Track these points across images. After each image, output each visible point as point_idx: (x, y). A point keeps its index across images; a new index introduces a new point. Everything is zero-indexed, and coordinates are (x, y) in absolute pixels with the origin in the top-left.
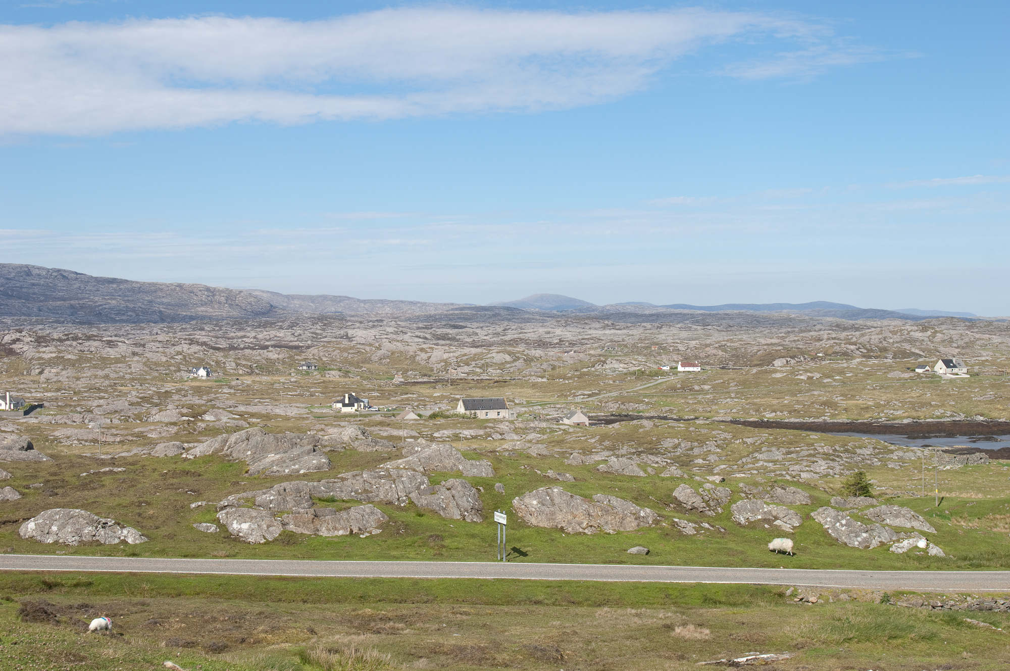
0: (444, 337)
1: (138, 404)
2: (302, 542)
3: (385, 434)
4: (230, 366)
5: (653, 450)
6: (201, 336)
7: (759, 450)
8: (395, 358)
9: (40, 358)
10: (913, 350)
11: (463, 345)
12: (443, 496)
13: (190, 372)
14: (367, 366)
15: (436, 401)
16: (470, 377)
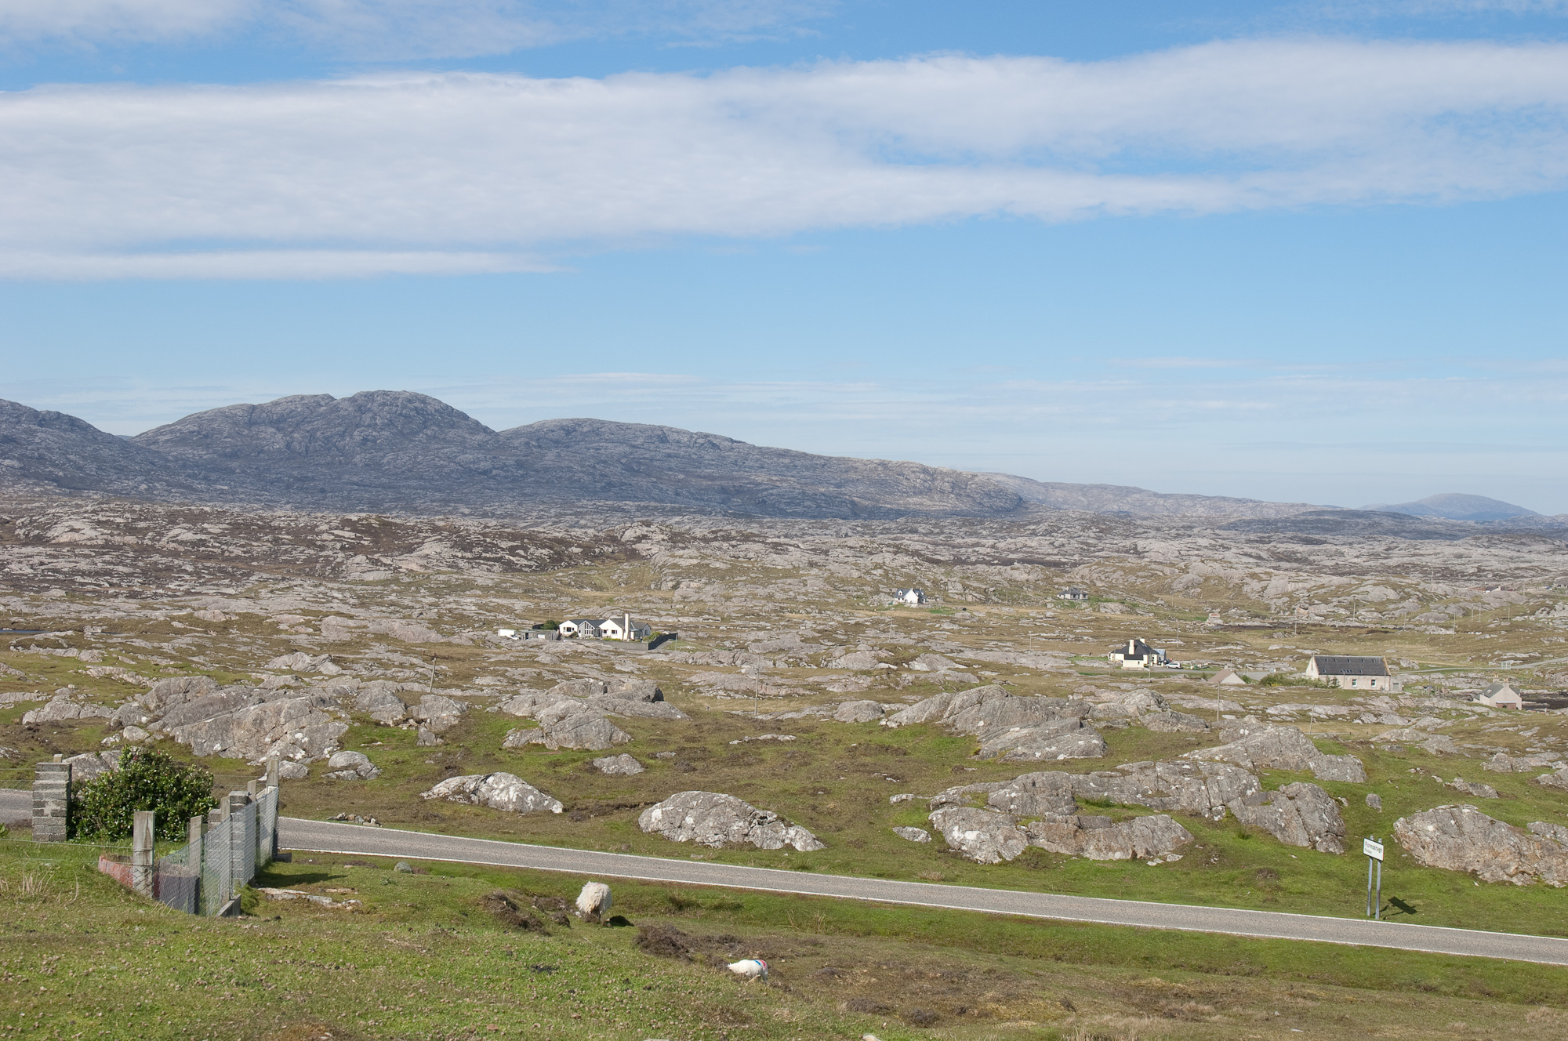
0: (1289, 557)
1: (815, 640)
2: (1058, 866)
3: (1190, 705)
4: (954, 588)
6: (911, 542)
8: (1209, 587)
9: (676, 566)
11: (1319, 570)
12: (1281, 809)
13: (894, 595)
14: (1166, 597)
15: (1273, 656)
16: (1329, 623)
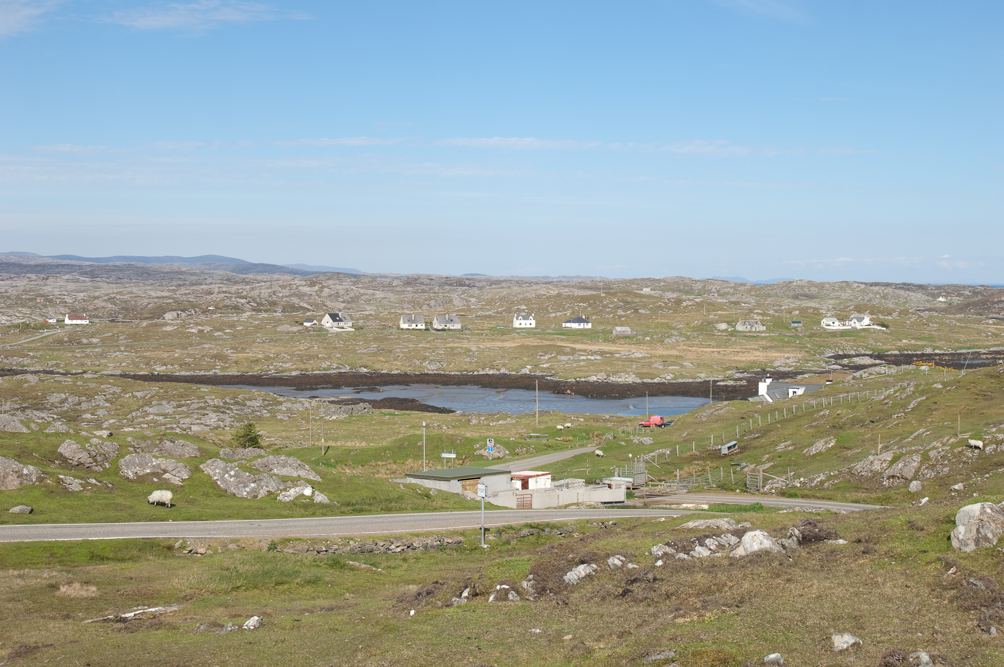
5: (39, 406)
7: (149, 404)
10: (301, 304)
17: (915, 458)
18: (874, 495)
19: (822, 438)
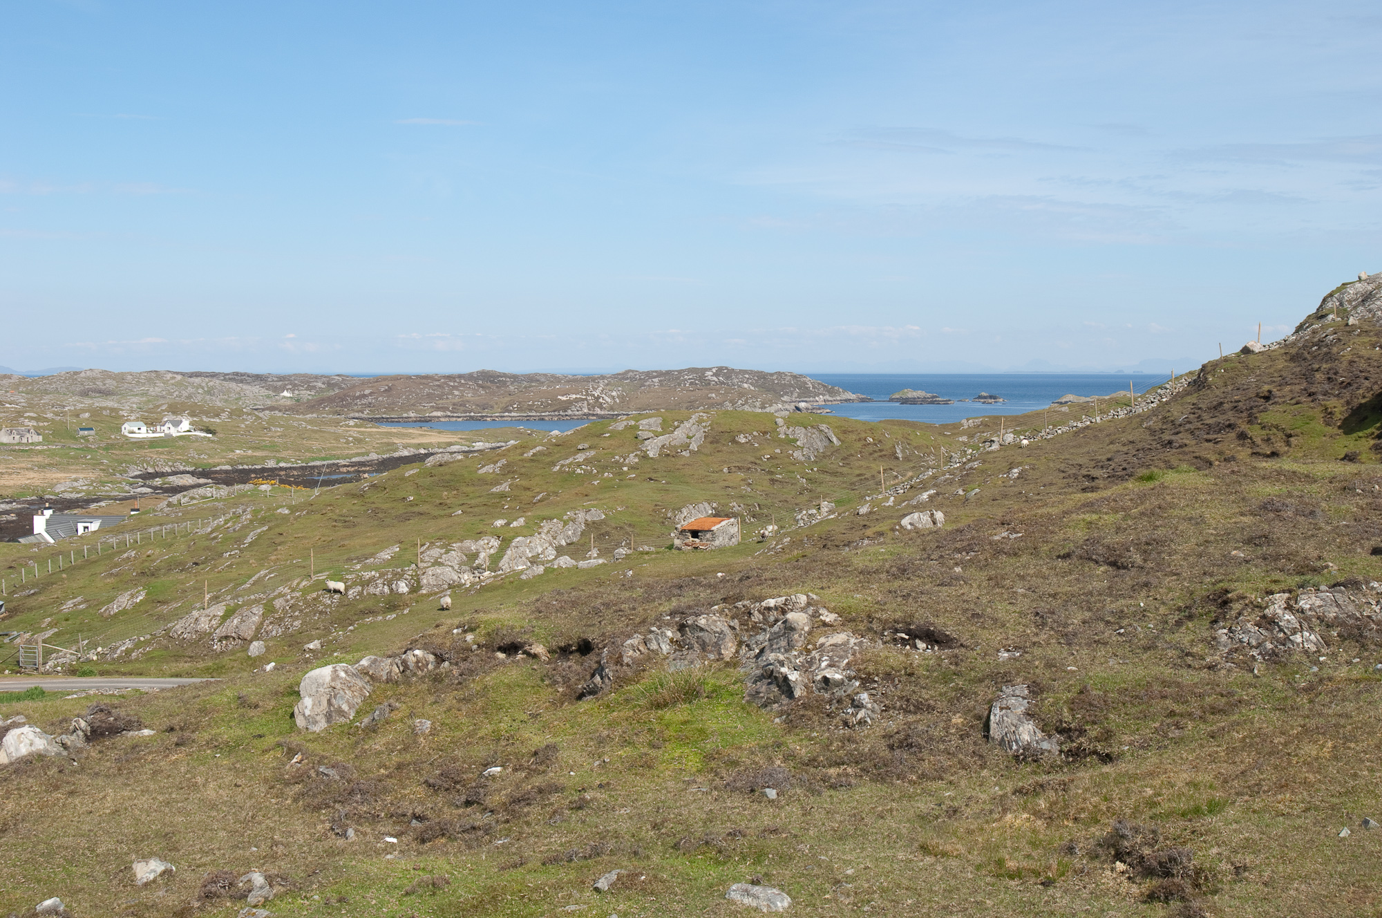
17: (255, 610)
18: (201, 665)
19: (126, 590)
